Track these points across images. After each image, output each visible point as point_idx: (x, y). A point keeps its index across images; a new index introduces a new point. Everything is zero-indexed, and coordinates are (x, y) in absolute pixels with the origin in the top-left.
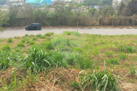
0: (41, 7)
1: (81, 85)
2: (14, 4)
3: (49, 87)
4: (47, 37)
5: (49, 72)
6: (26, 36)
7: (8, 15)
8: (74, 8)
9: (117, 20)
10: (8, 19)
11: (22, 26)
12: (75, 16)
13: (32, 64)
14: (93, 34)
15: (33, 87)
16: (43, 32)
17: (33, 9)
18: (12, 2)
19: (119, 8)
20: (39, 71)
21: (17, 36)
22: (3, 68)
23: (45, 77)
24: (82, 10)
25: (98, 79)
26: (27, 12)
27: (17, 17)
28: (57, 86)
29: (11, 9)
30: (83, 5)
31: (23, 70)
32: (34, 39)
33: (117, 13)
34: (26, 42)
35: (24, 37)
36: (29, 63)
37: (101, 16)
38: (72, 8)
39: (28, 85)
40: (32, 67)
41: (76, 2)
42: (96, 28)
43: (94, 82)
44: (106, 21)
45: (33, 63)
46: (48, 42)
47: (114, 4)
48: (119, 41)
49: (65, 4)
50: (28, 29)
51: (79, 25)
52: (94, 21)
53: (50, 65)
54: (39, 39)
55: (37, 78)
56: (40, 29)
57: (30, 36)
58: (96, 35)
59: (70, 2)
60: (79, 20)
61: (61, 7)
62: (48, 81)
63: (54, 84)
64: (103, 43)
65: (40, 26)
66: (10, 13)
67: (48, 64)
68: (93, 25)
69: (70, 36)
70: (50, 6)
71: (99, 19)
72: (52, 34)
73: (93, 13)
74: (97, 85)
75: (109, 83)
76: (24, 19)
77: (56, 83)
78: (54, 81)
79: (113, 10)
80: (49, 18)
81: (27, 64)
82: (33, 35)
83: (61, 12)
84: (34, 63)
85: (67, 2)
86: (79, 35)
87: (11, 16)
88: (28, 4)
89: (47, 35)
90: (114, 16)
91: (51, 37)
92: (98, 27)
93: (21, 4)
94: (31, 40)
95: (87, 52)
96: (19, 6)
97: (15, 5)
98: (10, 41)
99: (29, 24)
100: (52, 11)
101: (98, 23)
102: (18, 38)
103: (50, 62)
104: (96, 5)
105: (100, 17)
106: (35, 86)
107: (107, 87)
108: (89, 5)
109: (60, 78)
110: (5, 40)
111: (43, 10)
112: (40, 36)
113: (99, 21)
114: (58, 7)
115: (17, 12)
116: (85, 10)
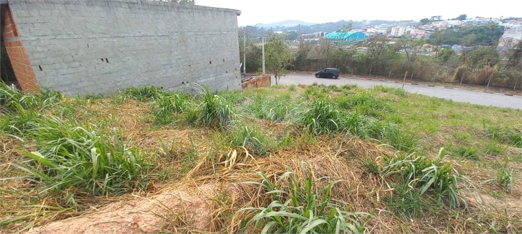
0: (344, 44)
1: (382, 170)
2: (306, 40)
3: (328, 156)
4: (346, 90)
5: (334, 137)
6: (314, 85)
7: (296, 55)
8: (405, 48)
9: (501, 77)
10: (295, 58)
11: (312, 71)
12: (404, 61)
13: (312, 120)
14: (434, 97)
15: (308, 150)
16: (340, 82)
17: (333, 47)
18: (305, 37)
19: (512, 53)
20: (320, 132)
21: (302, 84)
22: (276, 119)
23: (326, 142)
24: (421, 52)
25: (417, 169)
26: (323, 51)
27: (308, 58)
28: (341, 158)
29: (301, 46)
30: (428, 42)
31: (300, 126)
32: (324, 90)
33: (506, 63)
34: (313, 93)
35: (310, 87)
36: (308, 119)
37: (463, 66)
38: (402, 48)
39: (301, 145)
40: (311, 126)
41: (413, 37)
42: (446, 87)
43: (408, 173)
44: (474, 75)
45: (314, 120)
46: (345, 99)
47: (501, 45)
48: (494, 119)
49: (389, 41)
50: (318, 76)
51: (408, 78)
52: (445, 74)
53: (338, 128)
54: (331, 91)
55: (315, 140)
56: (336, 78)
57: (320, 86)
58: (442, 100)
59: (400, 37)
60: (410, 69)
61: (380, 46)
62: (329, 148)
63: (337, 154)
64: (454, 117)
65: (338, 73)
66: (299, 52)
67: (336, 127)
68: (440, 81)
69: (385, 94)
70: (360, 44)
71: (457, 70)
72: (355, 86)
73: (446, 59)
74: (412, 178)
75: (438, 181)
76: (316, 60)
77: (341, 154)
78: (339, 151)
79: (497, 55)
80: (354, 62)
81: (306, 120)
82: (324, 84)
83: (379, 54)
84: (316, 120)
85: (394, 37)
86: (402, 94)
87: (300, 56)
88: (327, 39)
89: (345, 87)
90: (495, 67)
91: (351, 91)
92: (450, 85)
93: (316, 40)
94: (319, 92)
95: (413, 126)
96: (314, 42)
97: (308, 41)
98: (292, 89)
99: (323, 69)
100: (363, 50)
101: (453, 78)
102: (303, 87)
103: (339, 125)
104: (458, 44)
105: (459, 67)
106: (310, 149)
107: (432, 186)
108: (439, 43)
109: (349, 151)
110: (287, 87)
111: (348, 48)
112: (335, 88)
113: (455, 74)
114: (374, 45)
115: (309, 50)
116: (429, 53)
